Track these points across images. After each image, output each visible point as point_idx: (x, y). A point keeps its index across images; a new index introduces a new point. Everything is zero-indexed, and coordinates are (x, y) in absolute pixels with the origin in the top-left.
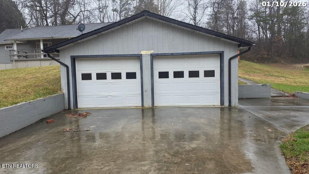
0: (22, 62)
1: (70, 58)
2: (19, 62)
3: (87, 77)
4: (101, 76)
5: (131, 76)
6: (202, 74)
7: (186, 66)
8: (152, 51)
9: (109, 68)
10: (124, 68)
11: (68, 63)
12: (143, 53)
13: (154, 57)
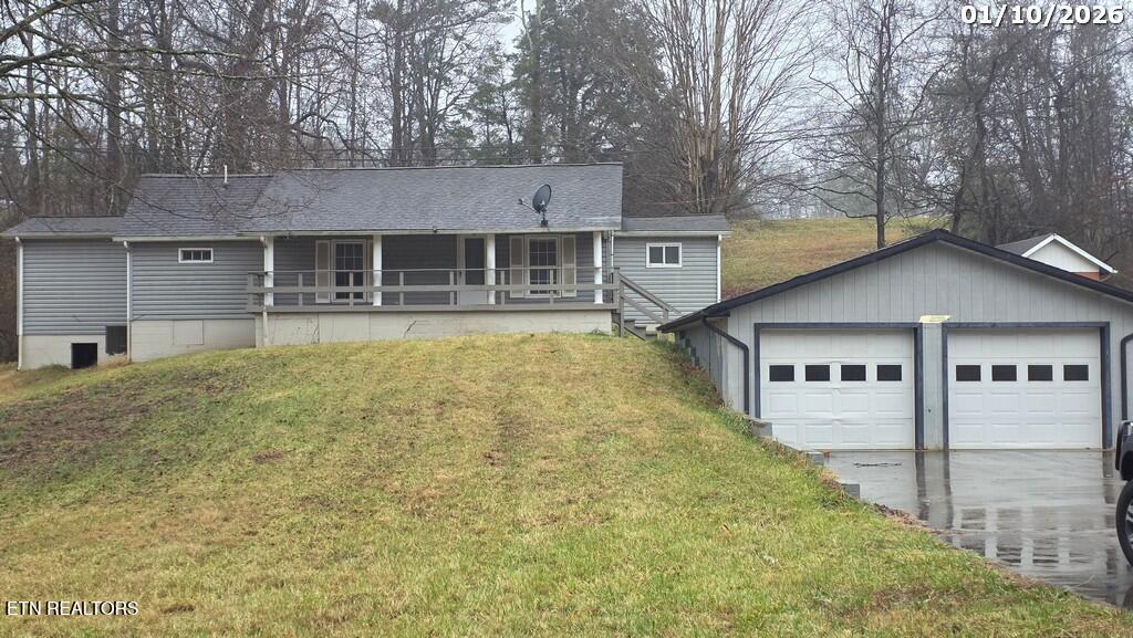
0: (296, 317)
1: (753, 330)
2: (282, 317)
3: (782, 373)
4: (817, 373)
5: (889, 373)
6: (1058, 373)
7: (1022, 354)
8: (947, 317)
9: (835, 354)
10: (873, 354)
11: (748, 339)
12: (924, 319)
13: (949, 330)
